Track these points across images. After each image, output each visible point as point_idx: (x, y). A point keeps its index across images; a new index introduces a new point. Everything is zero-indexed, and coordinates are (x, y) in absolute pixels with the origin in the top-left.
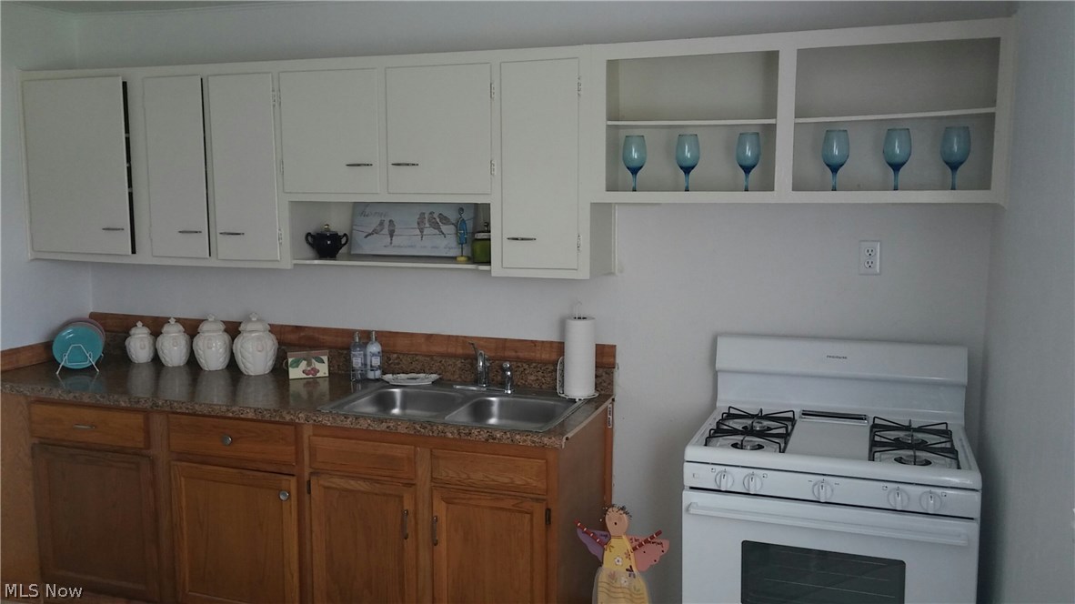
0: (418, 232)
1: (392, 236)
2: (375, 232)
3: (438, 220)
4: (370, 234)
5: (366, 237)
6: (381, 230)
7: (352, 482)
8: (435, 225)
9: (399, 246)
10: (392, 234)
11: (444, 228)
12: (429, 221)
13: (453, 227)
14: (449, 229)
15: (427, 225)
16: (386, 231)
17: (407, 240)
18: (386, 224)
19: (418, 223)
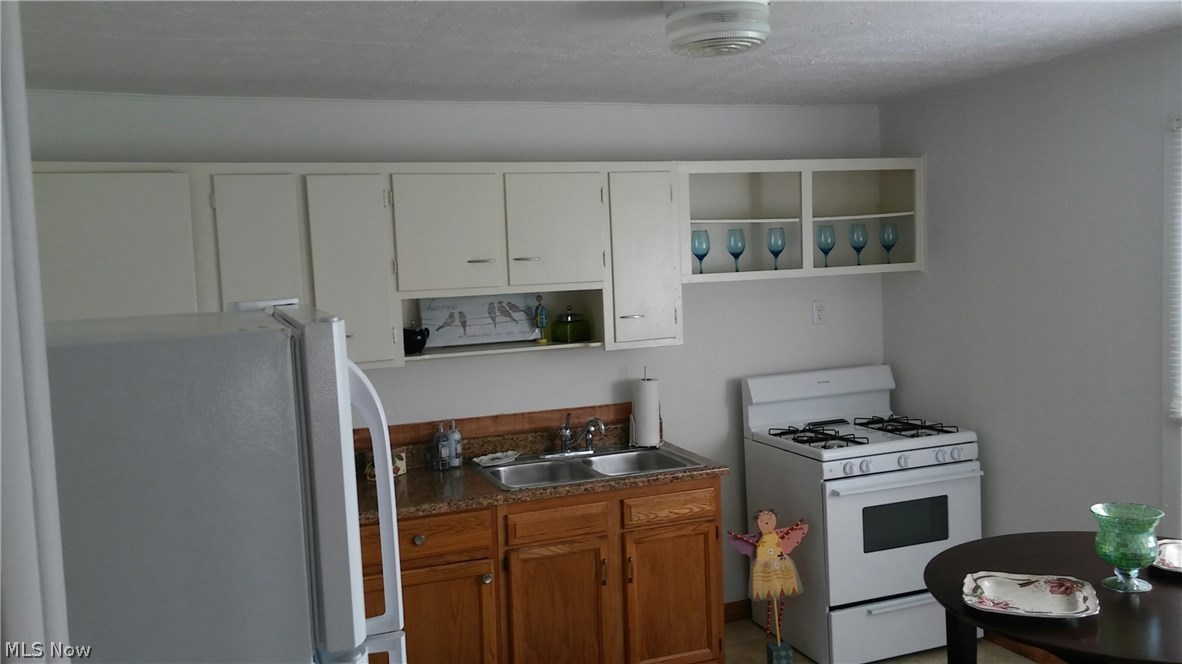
0: (490, 321)
1: (464, 327)
2: (446, 324)
3: (508, 308)
4: (441, 327)
5: (437, 330)
6: (453, 322)
7: (552, 548)
8: (505, 313)
9: (474, 336)
10: (464, 325)
11: (515, 315)
12: (499, 310)
13: (523, 313)
14: (520, 316)
15: (498, 314)
16: (457, 322)
17: (481, 329)
18: (457, 317)
19: (489, 313)
